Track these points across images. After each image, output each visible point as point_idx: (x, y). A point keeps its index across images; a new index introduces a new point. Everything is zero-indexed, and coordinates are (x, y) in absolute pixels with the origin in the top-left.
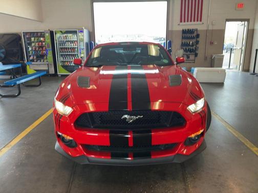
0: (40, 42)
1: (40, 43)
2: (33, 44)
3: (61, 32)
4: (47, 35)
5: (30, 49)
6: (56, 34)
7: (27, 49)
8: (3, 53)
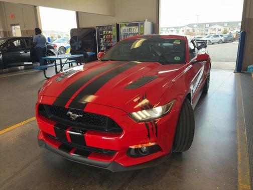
0: (109, 34)
1: (110, 36)
2: (104, 37)
3: (125, 24)
4: (114, 28)
5: (102, 41)
6: (121, 27)
7: (99, 41)
8: (80, 44)
